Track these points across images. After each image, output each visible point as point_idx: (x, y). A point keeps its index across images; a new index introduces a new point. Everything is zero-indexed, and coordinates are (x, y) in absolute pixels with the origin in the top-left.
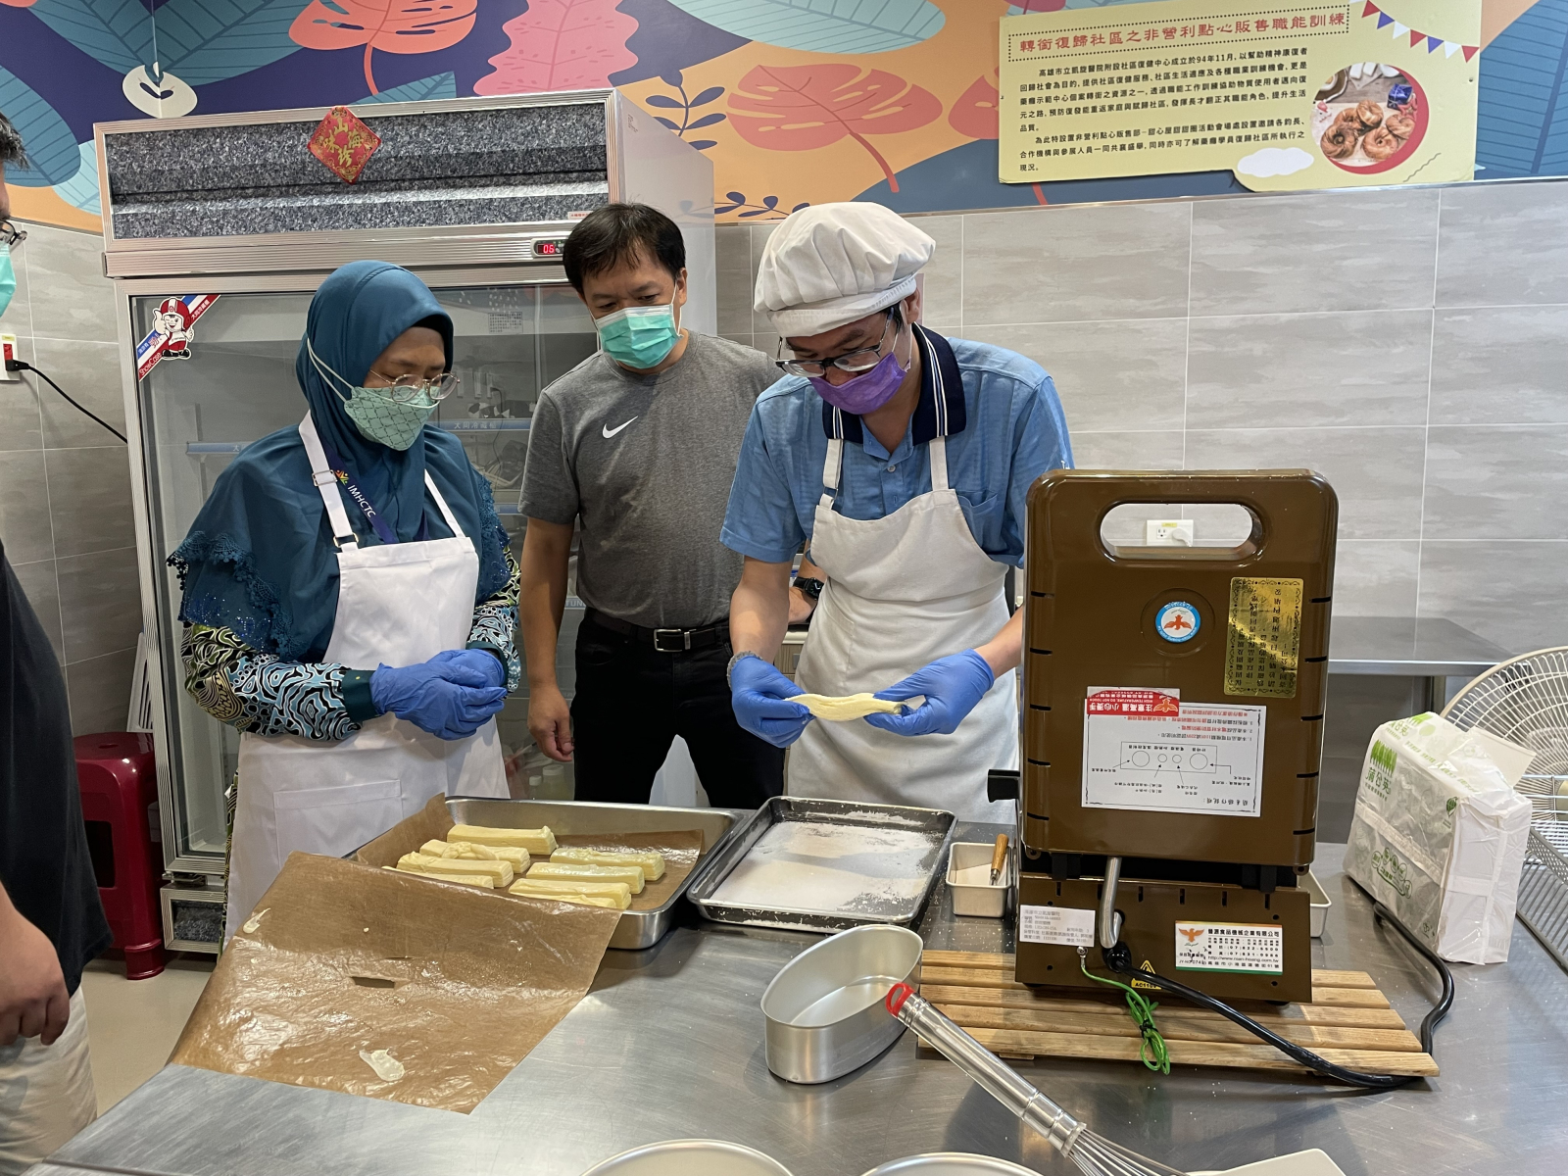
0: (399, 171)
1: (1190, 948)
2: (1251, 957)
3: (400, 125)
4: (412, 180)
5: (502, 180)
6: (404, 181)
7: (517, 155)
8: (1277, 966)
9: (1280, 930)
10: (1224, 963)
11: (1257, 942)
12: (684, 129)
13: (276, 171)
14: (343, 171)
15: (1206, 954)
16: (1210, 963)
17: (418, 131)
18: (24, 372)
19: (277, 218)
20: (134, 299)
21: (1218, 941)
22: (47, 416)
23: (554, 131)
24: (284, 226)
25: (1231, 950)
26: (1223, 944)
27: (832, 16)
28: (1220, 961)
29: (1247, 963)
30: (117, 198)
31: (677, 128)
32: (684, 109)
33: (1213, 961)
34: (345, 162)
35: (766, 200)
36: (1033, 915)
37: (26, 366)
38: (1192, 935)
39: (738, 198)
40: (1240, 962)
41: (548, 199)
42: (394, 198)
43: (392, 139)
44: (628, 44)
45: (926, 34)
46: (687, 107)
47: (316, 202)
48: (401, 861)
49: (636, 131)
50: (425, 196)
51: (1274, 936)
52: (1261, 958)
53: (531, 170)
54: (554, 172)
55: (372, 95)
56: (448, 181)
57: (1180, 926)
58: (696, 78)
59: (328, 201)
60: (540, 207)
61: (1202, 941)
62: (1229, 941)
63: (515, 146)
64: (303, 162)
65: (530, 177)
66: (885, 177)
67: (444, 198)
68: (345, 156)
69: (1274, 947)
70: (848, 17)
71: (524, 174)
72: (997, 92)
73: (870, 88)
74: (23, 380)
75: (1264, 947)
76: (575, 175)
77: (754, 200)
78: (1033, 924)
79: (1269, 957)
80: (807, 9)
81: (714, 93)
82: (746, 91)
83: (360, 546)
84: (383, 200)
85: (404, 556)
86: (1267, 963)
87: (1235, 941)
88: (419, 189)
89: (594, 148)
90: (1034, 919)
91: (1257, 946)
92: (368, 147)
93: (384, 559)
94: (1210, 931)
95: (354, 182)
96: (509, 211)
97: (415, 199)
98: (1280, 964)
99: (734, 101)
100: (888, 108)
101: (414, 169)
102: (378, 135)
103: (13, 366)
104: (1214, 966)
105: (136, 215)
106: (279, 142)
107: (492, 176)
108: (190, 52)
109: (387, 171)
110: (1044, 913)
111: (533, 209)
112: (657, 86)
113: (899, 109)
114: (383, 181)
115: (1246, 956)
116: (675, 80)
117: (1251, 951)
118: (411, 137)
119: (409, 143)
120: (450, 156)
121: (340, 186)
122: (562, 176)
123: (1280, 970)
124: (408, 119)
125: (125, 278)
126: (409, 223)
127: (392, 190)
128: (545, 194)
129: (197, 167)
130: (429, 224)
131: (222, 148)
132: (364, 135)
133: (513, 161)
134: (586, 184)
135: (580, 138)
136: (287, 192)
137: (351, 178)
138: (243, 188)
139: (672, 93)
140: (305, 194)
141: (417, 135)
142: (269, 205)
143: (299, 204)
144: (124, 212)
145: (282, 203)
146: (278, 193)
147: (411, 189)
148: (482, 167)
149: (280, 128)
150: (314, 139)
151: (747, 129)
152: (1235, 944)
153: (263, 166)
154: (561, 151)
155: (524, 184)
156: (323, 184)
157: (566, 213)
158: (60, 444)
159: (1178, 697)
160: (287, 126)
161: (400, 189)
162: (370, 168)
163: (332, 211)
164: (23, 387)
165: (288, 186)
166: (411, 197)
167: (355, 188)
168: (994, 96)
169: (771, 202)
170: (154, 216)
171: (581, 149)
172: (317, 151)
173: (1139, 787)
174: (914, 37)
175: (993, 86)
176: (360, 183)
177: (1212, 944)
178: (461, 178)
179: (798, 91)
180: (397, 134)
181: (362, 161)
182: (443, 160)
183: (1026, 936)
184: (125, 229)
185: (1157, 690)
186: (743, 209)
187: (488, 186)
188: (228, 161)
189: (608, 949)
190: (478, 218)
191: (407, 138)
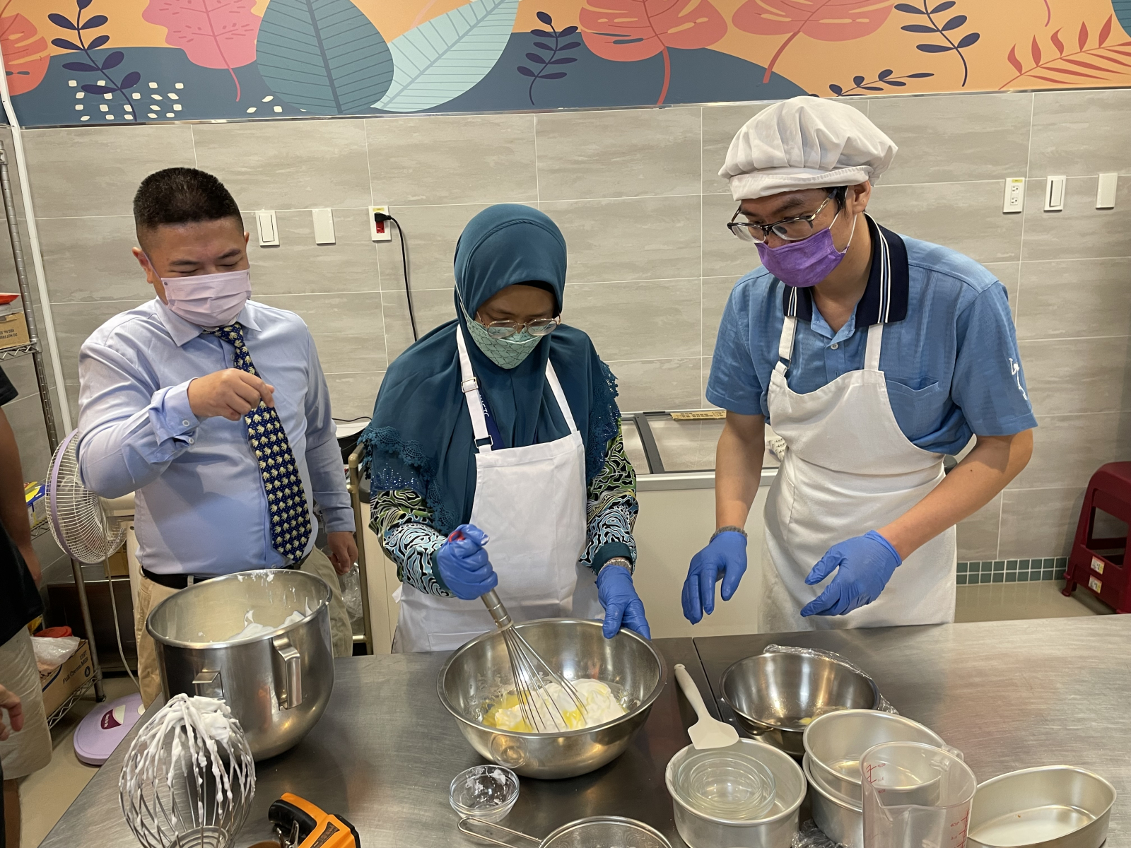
85: (530, 456)
93: (512, 459)
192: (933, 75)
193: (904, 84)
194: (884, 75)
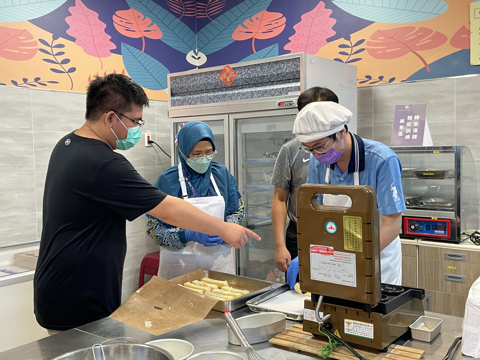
0: (242, 83)
1: (348, 327)
2: (365, 333)
3: (243, 69)
4: (246, 85)
5: (271, 83)
6: (244, 85)
7: (274, 76)
8: (372, 337)
9: (373, 325)
10: (357, 334)
11: (367, 328)
12: (351, 55)
13: (211, 85)
14: (228, 84)
15: (352, 330)
16: (354, 333)
17: (248, 70)
18: (153, 144)
19: (211, 99)
20: (175, 124)
21: (356, 326)
22: (158, 157)
23: (285, 67)
24: (212, 101)
25: (359, 330)
26: (357, 328)
27: (404, 10)
28: (356, 333)
29: (364, 334)
30: (173, 95)
31: (349, 55)
32: (351, 48)
33: (355, 333)
34: (228, 81)
35: (379, 78)
36: (307, 312)
37: (153, 142)
38: (349, 323)
39: (369, 77)
40: (362, 334)
41: (283, 88)
42: (241, 91)
43: (241, 73)
44: (333, 28)
45: (441, 12)
46: (352, 47)
47: (220, 94)
48: (185, 284)
49: (313, 64)
50: (249, 90)
51: (371, 327)
52: (368, 333)
53: (279, 80)
54: (285, 80)
55: (254, 53)
56: (256, 85)
57: (346, 320)
58: (355, 37)
59: (224, 93)
60: (280, 91)
61: (352, 325)
62: (359, 327)
63: (274, 73)
64: (218, 82)
65: (279, 82)
66: (425, 66)
67: (254, 90)
68: (228, 79)
69: (371, 330)
70: (411, 10)
71: (277, 81)
72: (470, 31)
73: (419, 34)
74: (152, 146)
75: (368, 330)
76: (292, 80)
77: (375, 78)
78: (307, 315)
79: (370, 333)
80: (396, 9)
81: (361, 42)
82: (373, 40)
83: (188, 198)
84: (238, 92)
85: (201, 201)
86: (369, 335)
87: (360, 327)
88: (248, 88)
89: (297, 72)
90: (308, 313)
91: (366, 330)
92: (234, 76)
93: (195, 202)
94: (354, 323)
95: (231, 87)
96: (271, 93)
97: (246, 91)
98: (373, 336)
99: (369, 44)
100: (426, 41)
101: (246, 82)
102: (237, 72)
103: (150, 142)
104: (354, 334)
105: (176, 99)
106: (212, 77)
107: (268, 82)
108: (206, 45)
109: (239, 83)
110: (310, 312)
111: (279, 92)
112: (342, 41)
113: (430, 40)
114: (238, 86)
115: (363, 332)
116: (348, 38)
117: (365, 331)
118: (246, 72)
119: (245, 74)
120: (256, 77)
121: (227, 88)
122: (288, 81)
123: (373, 338)
124: (245, 67)
125: (173, 118)
126: (244, 98)
127: (241, 89)
128: (282, 87)
129: (191, 85)
130: (250, 98)
131: (198, 79)
132: (233, 73)
133: (273, 78)
134: (295, 83)
135: (293, 69)
136: (214, 91)
137: (230, 86)
138: (203, 90)
139: (347, 43)
140: (218, 91)
141: (247, 72)
142: (208, 95)
143: (216, 94)
144: (174, 99)
145: (212, 94)
146: (211, 91)
147: (246, 88)
148: (265, 80)
149: (212, 72)
150: (221, 75)
151: (373, 53)
152: (360, 328)
153: (208, 84)
154: (287, 73)
155: (277, 84)
156: (223, 88)
157: (288, 93)
158: (161, 164)
159: (333, 249)
160: (214, 72)
161: (242, 88)
162: (235, 82)
163: (224, 96)
164: (152, 148)
165: (214, 89)
166: (245, 90)
167: (231, 88)
168: (469, 32)
169: (381, 78)
170: (181, 99)
171: (293, 72)
172: (221, 79)
173: (325, 275)
174: (436, 14)
175: (467, 28)
176: (232, 87)
177: (354, 327)
178: (259, 83)
179: (392, 38)
180: (242, 72)
181: (233, 80)
182: (254, 79)
183: (305, 318)
184: (174, 104)
185: (328, 247)
186: (371, 81)
187: (267, 85)
188: (199, 83)
189: (212, 309)
190: (263, 96)
191: (245, 73)
192: (58, 83)
193: (46, 85)
194: (37, 79)
